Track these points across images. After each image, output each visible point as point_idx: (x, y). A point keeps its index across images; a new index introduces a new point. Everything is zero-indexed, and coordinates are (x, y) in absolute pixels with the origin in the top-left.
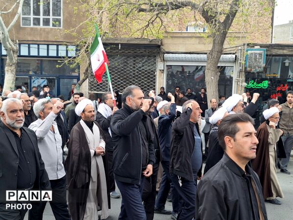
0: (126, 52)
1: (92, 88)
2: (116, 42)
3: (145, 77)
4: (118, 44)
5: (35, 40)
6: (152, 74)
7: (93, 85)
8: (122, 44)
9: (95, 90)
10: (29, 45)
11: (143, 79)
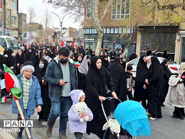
0: (159, 30)
1: (142, 49)
2: (153, 25)
3: (170, 44)
4: (154, 26)
5: (117, 26)
6: (173, 42)
7: (142, 48)
8: (155, 26)
9: (143, 50)
10: (114, 28)
11: (168, 45)
